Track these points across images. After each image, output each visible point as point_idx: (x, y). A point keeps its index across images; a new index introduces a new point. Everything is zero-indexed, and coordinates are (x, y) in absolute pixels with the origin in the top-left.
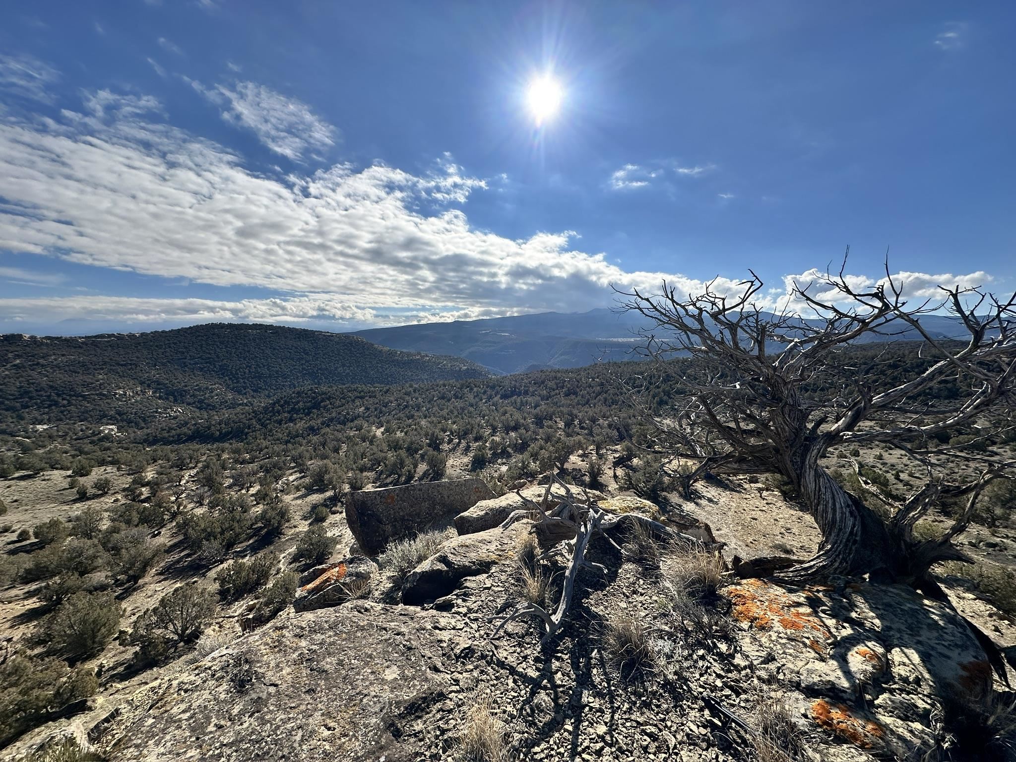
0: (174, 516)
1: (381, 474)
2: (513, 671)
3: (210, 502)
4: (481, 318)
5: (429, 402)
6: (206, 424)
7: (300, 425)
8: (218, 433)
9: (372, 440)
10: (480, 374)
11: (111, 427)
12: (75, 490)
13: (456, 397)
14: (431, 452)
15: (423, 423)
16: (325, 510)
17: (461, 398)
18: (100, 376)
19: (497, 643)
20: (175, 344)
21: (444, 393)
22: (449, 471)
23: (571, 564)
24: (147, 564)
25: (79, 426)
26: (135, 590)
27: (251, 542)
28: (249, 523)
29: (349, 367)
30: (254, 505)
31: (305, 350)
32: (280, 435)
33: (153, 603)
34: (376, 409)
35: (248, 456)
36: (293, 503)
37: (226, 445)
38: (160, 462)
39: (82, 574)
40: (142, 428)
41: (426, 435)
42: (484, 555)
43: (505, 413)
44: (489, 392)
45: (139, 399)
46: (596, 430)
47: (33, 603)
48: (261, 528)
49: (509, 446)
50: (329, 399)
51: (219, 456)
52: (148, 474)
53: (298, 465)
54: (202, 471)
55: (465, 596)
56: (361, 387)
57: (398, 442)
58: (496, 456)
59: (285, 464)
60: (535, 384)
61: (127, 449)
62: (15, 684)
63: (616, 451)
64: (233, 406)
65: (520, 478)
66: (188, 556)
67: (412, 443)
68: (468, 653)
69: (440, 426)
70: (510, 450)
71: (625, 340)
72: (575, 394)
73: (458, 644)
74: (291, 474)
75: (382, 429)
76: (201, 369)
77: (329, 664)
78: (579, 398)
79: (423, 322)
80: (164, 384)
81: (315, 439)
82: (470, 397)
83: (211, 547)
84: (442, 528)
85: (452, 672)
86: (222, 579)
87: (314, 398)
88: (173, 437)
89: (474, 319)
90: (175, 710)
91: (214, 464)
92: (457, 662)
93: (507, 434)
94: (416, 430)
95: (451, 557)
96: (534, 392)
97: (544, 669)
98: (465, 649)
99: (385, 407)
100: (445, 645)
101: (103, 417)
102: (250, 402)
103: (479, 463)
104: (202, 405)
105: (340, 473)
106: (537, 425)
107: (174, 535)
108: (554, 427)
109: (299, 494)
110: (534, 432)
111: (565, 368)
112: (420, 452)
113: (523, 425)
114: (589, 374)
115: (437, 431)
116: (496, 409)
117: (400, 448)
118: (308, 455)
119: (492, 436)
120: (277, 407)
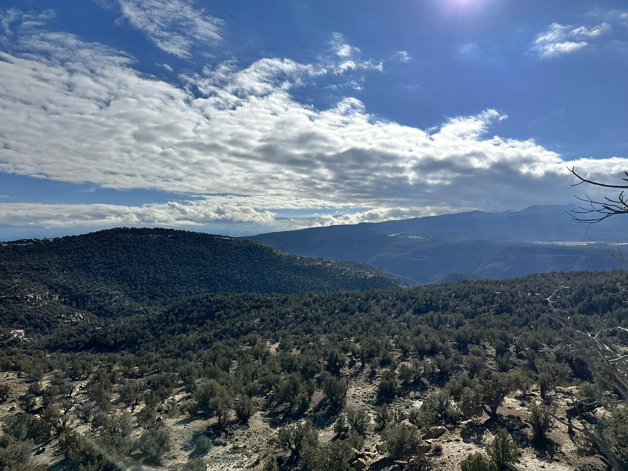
0: (60, 430)
1: (271, 401)
3: (94, 420)
4: (391, 219)
5: (330, 315)
6: (103, 332)
7: (193, 337)
8: (113, 342)
9: (265, 357)
10: (389, 283)
11: (20, 331)
13: (361, 310)
14: (329, 377)
15: (323, 339)
16: (207, 440)
17: (366, 311)
18: (16, 281)
20: (82, 248)
21: (347, 305)
22: (350, 403)
28: (128, 449)
29: (247, 273)
30: (135, 428)
31: (203, 255)
32: (172, 347)
34: (272, 321)
35: (137, 369)
36: (175, 428)
37: (118, 356)
38: (56, 371)
40: (46, 333)
41: (325, 355)
43: (418, 332)
44: (399, 305)
45: (46, 303)
46: (539, 362)
49: (424, 375)
50: (223, 308)
51: (110, 367)
52: (44, 383)
53: (186, 383)
54: (92, 383)
56: (257, 295)
57: (292, 362)
58: (407, 387)
59: (172, 381)
60: (456, 297)
61: (30, 354)
63: (570, 394)
64: (130, 313)
65: (437, 423)
67: (308, 364)
69: (340, 344)
70: (425, 380)
71: (574, 244)
72: (510, 311)
74: (178, 393)
75: (277, 345)
76: (103, 275)
78: (515, 317)
80: (69, 289)
81: (206, 353)
82: (377, 311)
87: (208, 307)
88: (72, 344)
91: (104, 377)
93: (422, 359)
94: (313, 348)
96: (455, 307)
99: (282, 318)
101: (14, 321)
102: (146, 310)
103: (386, 395)
105: (227, 396)
106: (460, 350)
107: (56, 454)
108: (482, 354)
109: (182, 418)
110: (456, 360)
111: (495, 278)
112: (317, 375)
113: (442, 349)
114: (526, 286)
115: (337, 350)
116: (408, 326)
117: (295, 370)
118: (196, 372)
119: (403, 360)
120: (172, 316)
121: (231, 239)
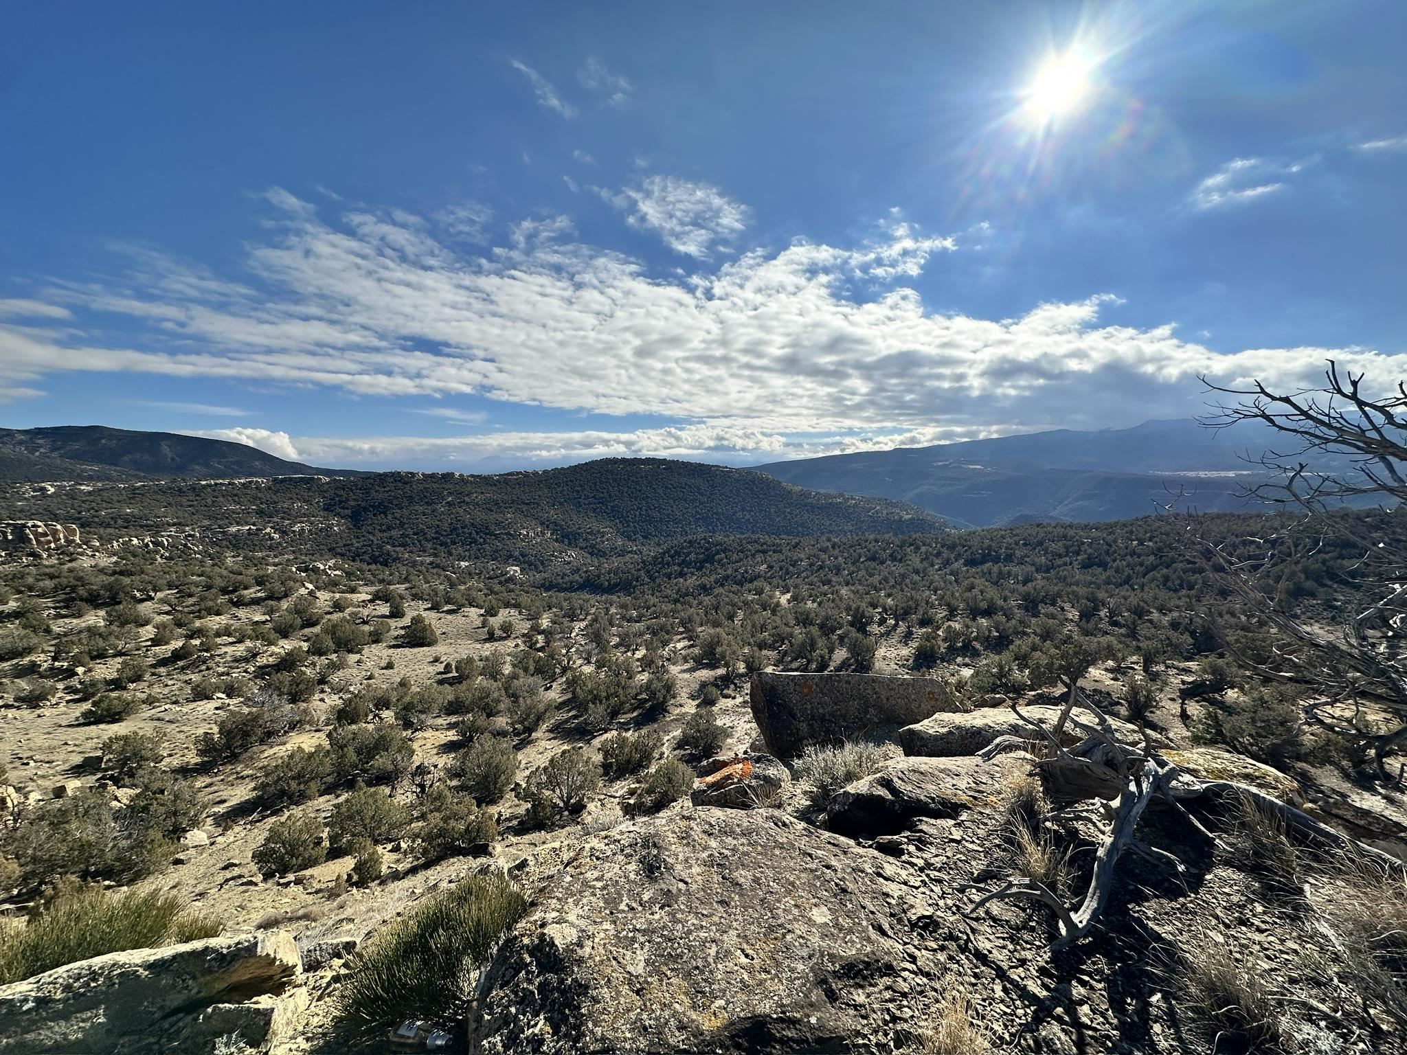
0: (565, 670)
1: (784, 655)
2: (1001, 974)
3: (597, 661)
4: (936, 443)
5: (853, 563)
6: (596, 573)
7: (691, 582)
8: (607, 583)
9: (775, 608)
10: (932, 526)
11: (515, 568)
12: (486, 629)
13: (893, 558)
14: (854, 633)
15: (844, 591)
16: (715, 691)
17: (900, 561)
18: (509, 515)
19: (974, 924)
21: (876, 552)
22: (878, 664)
23: (1108, 840)
24: (539, 718)
25: (491, 565)
26: (530, 743)
27: (635, 714)
28: (634, 691)
29: (750, 511)
30: (640, 672)
31: (699, 489)
32: (669, 592)
33: (543, 761)
34: (781, 569)
35: (635, 613)
36: (680, 676)
37: (614, 598)
38: (555, 610)
39: (489, 716)
40: (541, 572)
41: (848, 609)
42: (949, 792)
43: (972, 587)
44: (946, 554)
45: (539, 540)
46: (1143, 630)
47: (452, 736)
48: (646, 701)
49: (976, 639)
50: (725, 551)
51: (607, 609)
52: (544, 621)
53: (687, 630)
54: (591, 625)
55: (922, 843)
56: (764, 538)
57: (808, 614)
58: (953, 652)
59: (672, 628)
60: (1025, 545)
61: (528, 592)
62: (438, 810)
63: (1187, 671)
64: (622, 553)
65: (994, 691)
66: (575, 717)
67: (827, 618)
68: (928, 925)
69: (867, 598)
70: (977, 645)
71: (1214, 474)
72: (1104, 565)
73: (912, 906)
74: (679, 641)
75: (788, 596)
76: (594, 511)
77: (744, 876)
78: (1111, 572)
79: (848, 452)
80: (561, 526)
81: (707, 600)
82: (915, 561)
83: (597, 712)
84: (879, 742)
85: (905, 944)
86: (605, 750)
87: (707, 549)
88: (566, 583)
89: (926, 445)
90: (588, 875)
91: (602, 618)
92: (912, 931)
93: (974, 619)
94: (833, 601)
95: (898, 783)
96: (1023, 557)
97: (1055, 990)
98: (924, 917)
99: (794, 566)
100: (893, 902)
101: (509, 558)
102: (639, 550)
103: (925, 659)
104: (595, 551)
105: (735, 647)
106: (1027, 611)
107: (563, 691)
108: (1059, 616)
109: (687, 666)
110: (1021, 622)
111: (1084, 521)
112: (839, 632)
113: (1002, 608)
114: (1131, 532)
115: (863, 605)
116: (956, 581)
117: (811, 624)
118: (698, 620)
119: (949, 620)
120: (667, 558)
121: (731, 471)
